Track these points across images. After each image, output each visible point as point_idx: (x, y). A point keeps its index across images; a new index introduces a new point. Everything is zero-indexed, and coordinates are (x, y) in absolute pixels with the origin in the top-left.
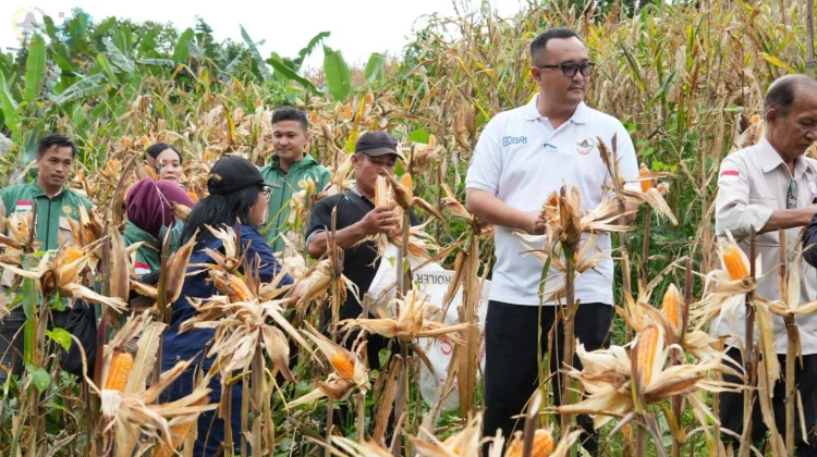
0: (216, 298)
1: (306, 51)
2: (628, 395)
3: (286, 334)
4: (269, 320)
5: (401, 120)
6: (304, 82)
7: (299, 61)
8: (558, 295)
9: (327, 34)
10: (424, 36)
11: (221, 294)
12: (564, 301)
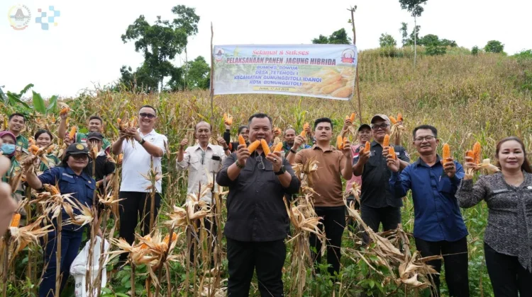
0: (44, 193)
1: (24, 91)
2: (185, 220)
3: (71, 204)
4: (65, 200)
5: (74, 124)
6: (24, 104)
7: (20, 95)
8: (149, 188)
9: (31, 85)
10: (83, 95)
11: (47, 191)
12: (151, 191)
